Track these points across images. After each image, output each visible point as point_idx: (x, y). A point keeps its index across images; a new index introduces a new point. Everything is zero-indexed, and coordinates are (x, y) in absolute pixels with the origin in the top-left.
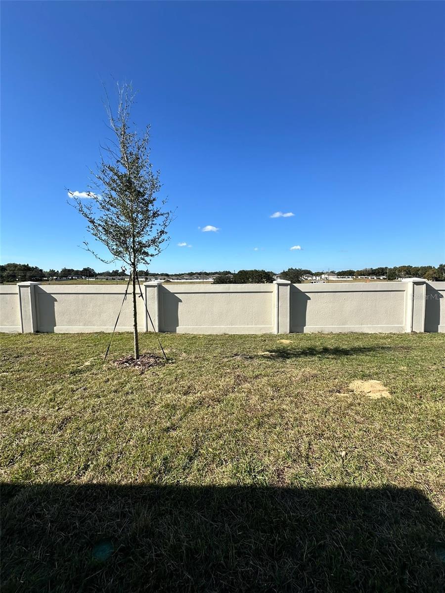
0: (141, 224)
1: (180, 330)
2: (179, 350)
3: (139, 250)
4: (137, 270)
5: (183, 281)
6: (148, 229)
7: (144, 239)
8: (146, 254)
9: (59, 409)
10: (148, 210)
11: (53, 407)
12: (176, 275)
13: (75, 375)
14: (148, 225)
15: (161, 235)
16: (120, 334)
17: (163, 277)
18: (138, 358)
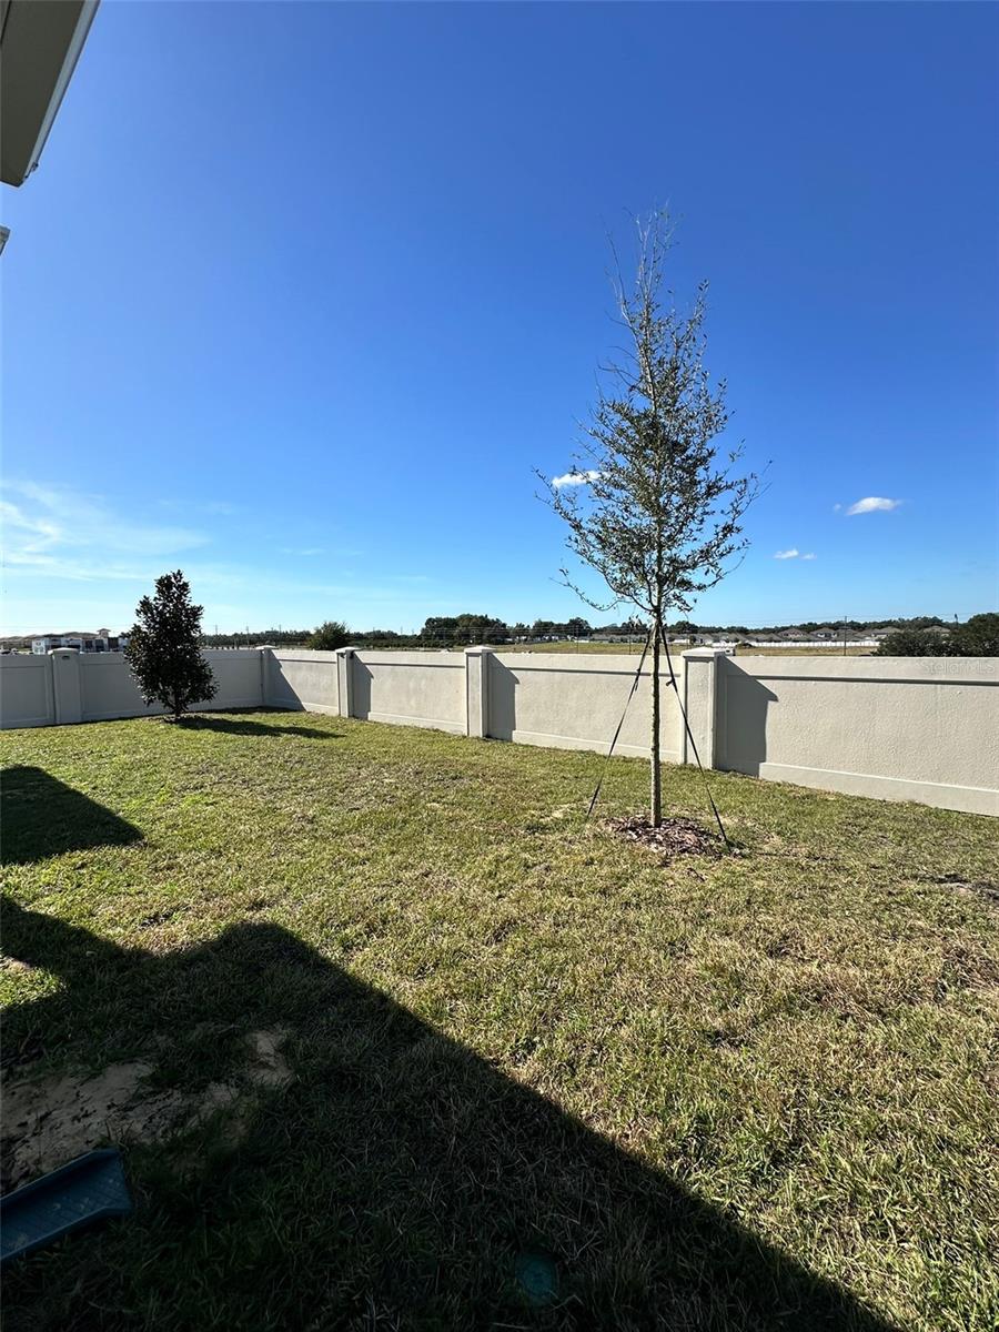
0: (677, 517)
1: (770, 770)
2: (764, 825)
3: (671, 578)
4: (664, 622)
5: (785, 644)
6: (693, 525)
7: (683, 551)
8: (686, 585)
9: (500, 896)
10: (694, 483)
11: (492, 889)
12: (766, 631)
13: (534, 833)
14: (693, 518)
15: (725, 536)
16: (626, 760)
17: (733, 636)
18: (658, 825)
